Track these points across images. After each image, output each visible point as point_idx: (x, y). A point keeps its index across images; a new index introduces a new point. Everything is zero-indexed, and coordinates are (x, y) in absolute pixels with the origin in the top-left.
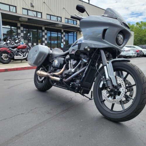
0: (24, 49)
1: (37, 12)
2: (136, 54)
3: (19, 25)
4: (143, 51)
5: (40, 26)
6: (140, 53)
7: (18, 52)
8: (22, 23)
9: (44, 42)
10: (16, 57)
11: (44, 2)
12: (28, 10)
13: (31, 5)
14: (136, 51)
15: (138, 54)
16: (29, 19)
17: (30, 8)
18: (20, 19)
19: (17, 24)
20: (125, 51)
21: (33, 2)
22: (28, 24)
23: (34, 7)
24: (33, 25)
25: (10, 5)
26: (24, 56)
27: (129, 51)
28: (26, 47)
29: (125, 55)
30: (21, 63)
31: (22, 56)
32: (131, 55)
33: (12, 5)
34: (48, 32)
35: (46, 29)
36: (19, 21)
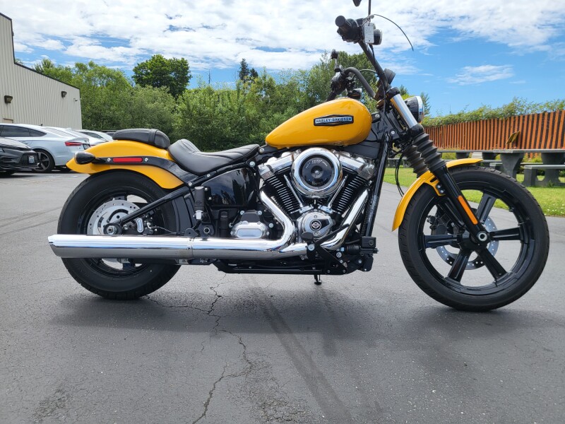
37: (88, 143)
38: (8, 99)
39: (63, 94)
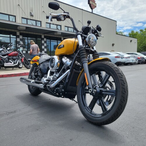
0: (16, 56)
1: (36, 21)
2: (137, 61)
3: (18, 34)
4: (144, 58)
5: (39, 34)
6: (141, 60)
7: (9, 59)
8: (22, 32)
9: (43, 50)
10: (6, 64)
11: (44, 12)
12: (27, 19)
13: (30, 14)
14: (138, 58)
15: (139, 61)
16: (27, 28)
17: (29, 17)
18: (18, 28)
19: (16, 33)
20: (124, 57)
21: (32, 11)
22: (27, 32)
23: (33, 16)
24: (32, 33)
25: (9, 15)
26: (14, 64)
27: (129, 57)
28: (17, 54)
29: (124, 61)
30: (13, 70)
31: (13, 63)
32: (131, 61)
33: (12, 14)
34: (47, 40)
35: (45, 37)
36: (17, 30)
37: (123, 56)
38: (113, 45)
39: (131, 41)
